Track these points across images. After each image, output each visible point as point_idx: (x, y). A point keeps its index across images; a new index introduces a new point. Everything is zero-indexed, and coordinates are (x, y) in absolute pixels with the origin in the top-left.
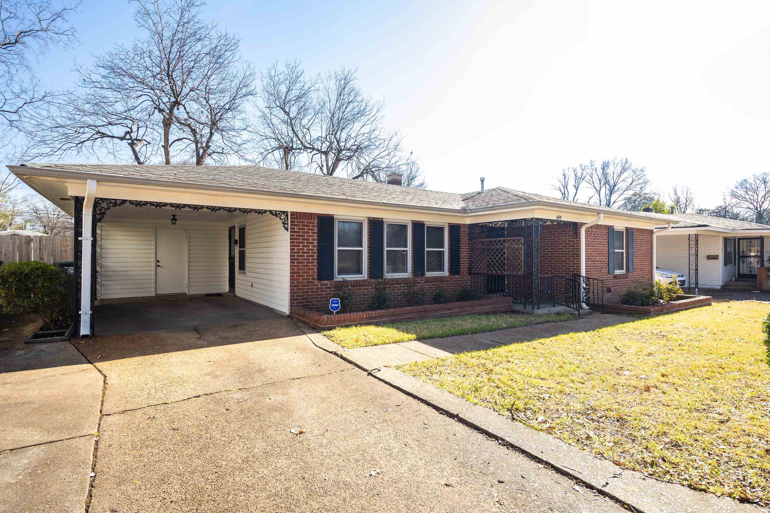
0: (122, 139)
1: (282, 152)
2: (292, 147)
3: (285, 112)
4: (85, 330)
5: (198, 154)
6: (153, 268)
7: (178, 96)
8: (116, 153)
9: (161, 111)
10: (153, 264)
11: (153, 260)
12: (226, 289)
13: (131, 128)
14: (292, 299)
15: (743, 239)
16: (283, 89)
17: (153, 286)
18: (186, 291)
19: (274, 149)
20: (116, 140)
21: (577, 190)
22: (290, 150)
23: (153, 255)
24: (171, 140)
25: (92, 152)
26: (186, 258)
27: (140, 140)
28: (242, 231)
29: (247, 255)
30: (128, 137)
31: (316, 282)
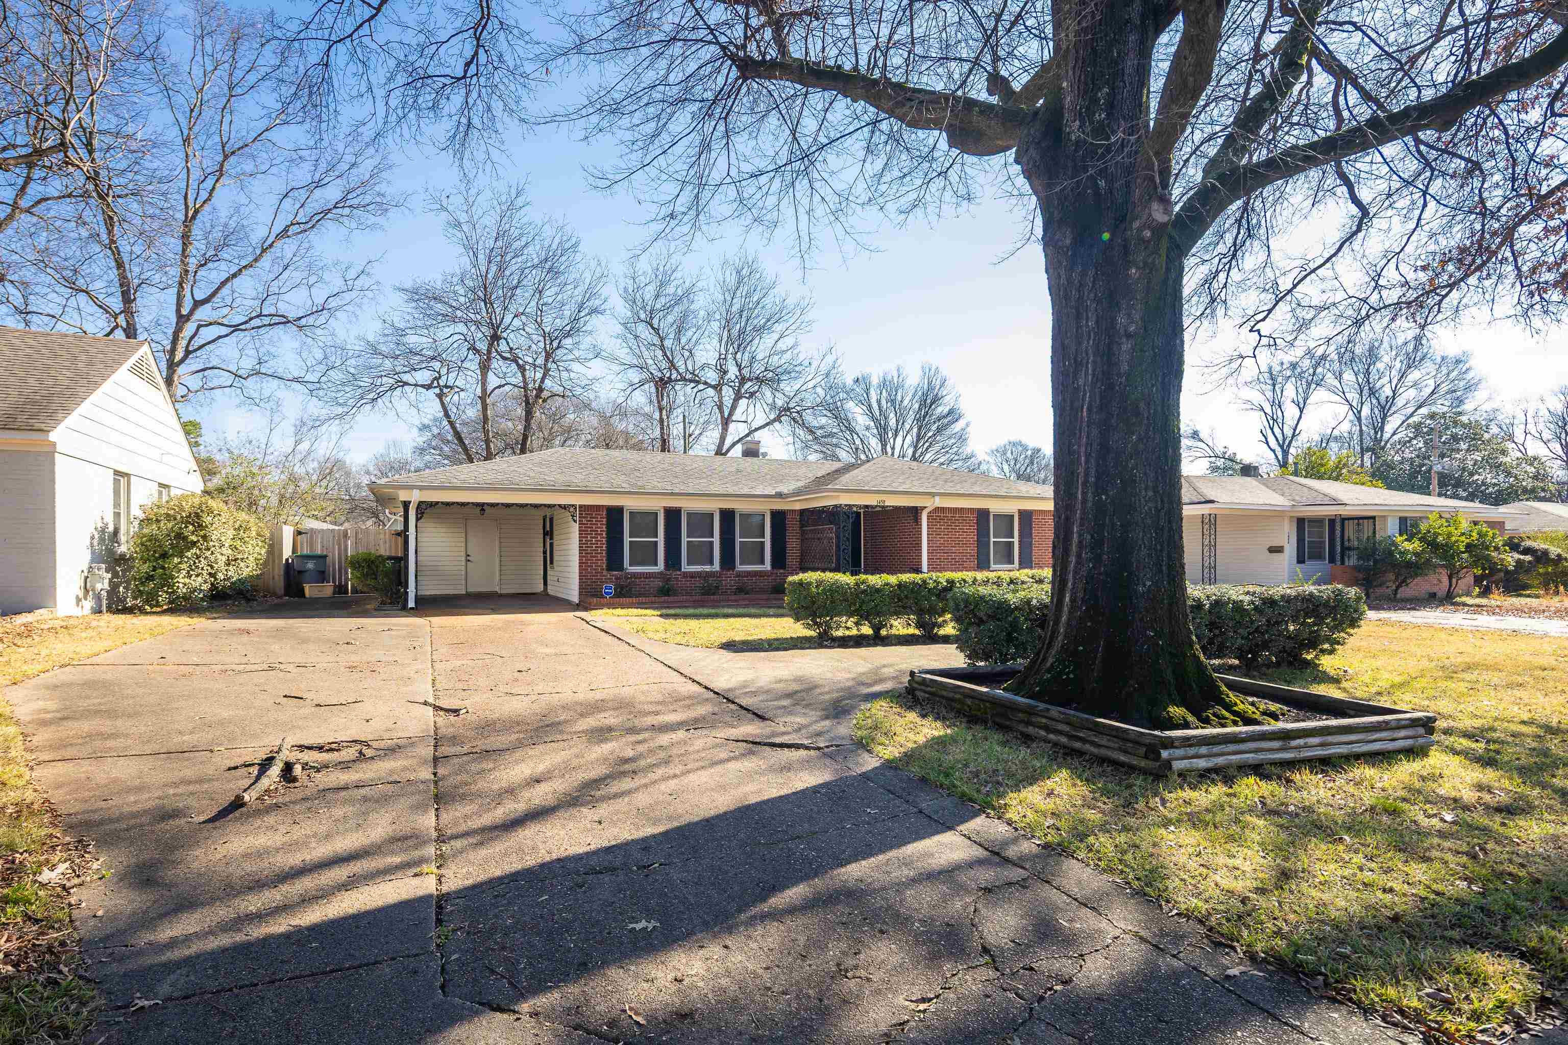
0: (428, 387)
1: (650, 388)
2: (669, 378)
3: (653, 328)
4: (411, 604)
5: (527, 402)
6: (463, 563)
7: (498, 327)
8: (420, 405)
9: (477, 351)
10: (463, 559)
11: (463, 554)
12: (541, 587)
13: (439, 372)
14: (581, 588)
15: (1349, 519)
16: (649, 292)
17: (463, 582)
18: (497, 589)
19: (642, 383)
20: (420, 389)
21: (1301, 412)
22: (666, 383)
23: (463, 549)
24: (490, 388)
25: (390, 405)
26: (498, 552)
27: (451, 388)
28: (551, 520)
29: (555, 548)
30: (435, 384)
31: (605, 572)
